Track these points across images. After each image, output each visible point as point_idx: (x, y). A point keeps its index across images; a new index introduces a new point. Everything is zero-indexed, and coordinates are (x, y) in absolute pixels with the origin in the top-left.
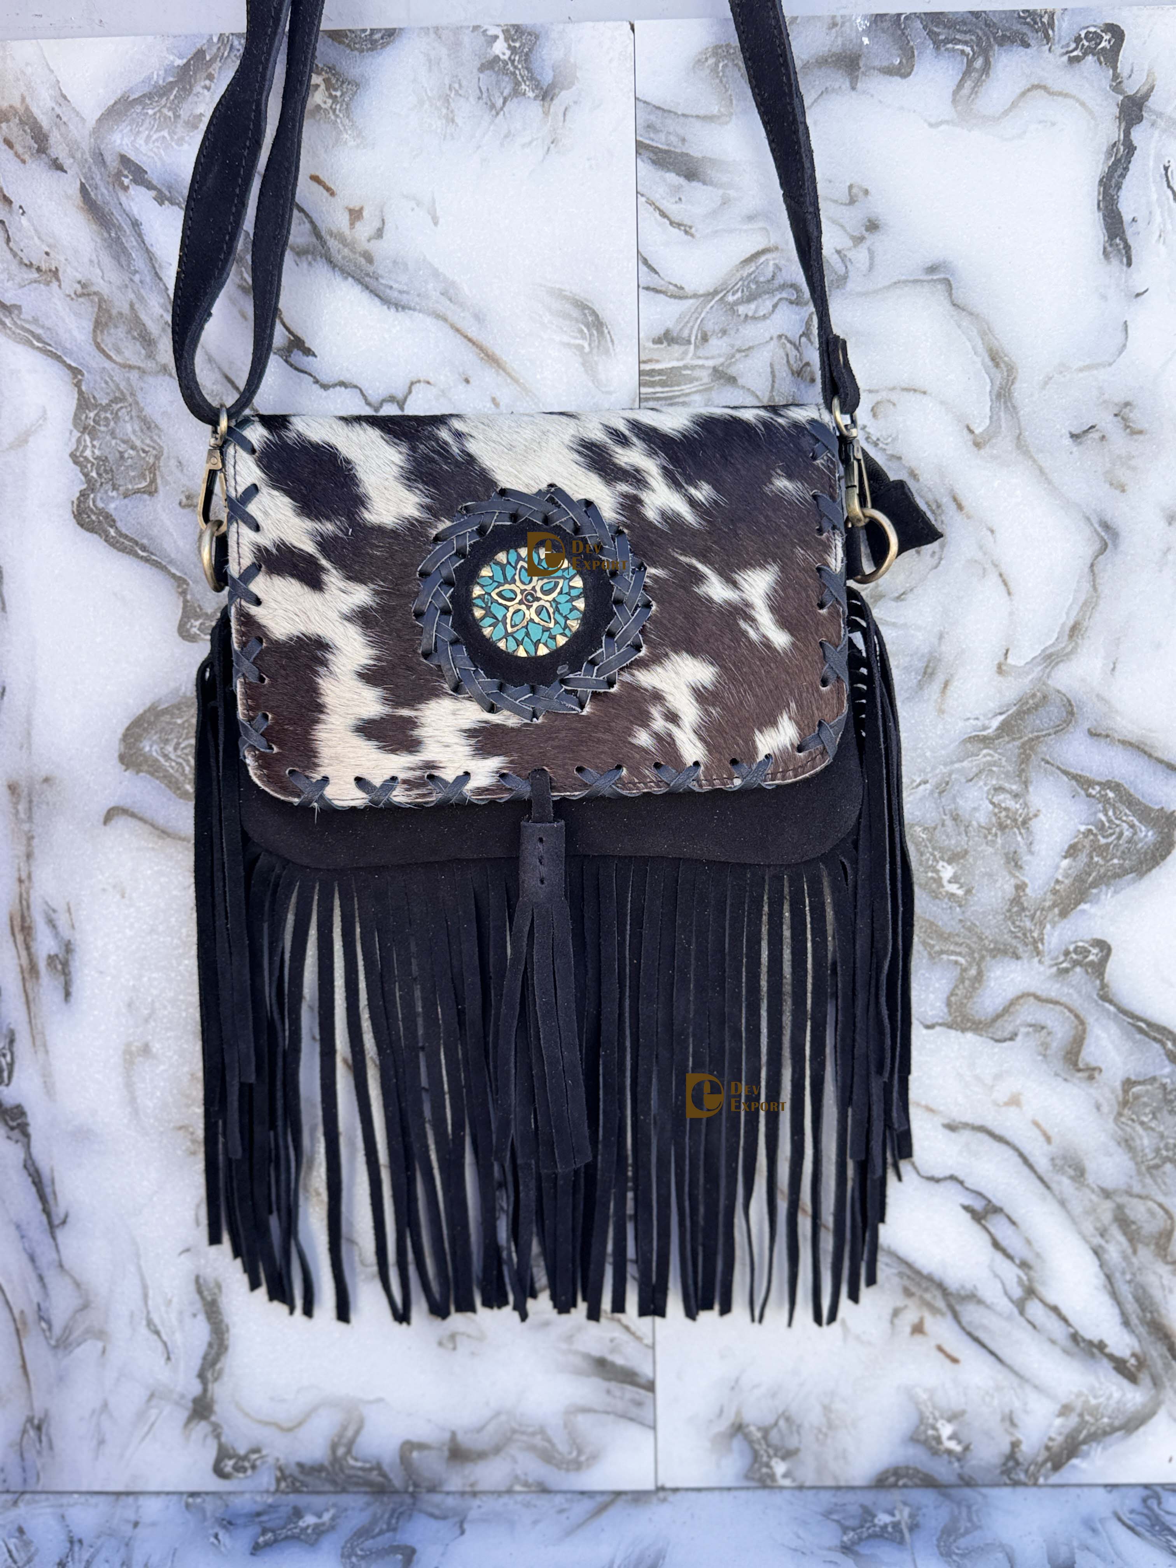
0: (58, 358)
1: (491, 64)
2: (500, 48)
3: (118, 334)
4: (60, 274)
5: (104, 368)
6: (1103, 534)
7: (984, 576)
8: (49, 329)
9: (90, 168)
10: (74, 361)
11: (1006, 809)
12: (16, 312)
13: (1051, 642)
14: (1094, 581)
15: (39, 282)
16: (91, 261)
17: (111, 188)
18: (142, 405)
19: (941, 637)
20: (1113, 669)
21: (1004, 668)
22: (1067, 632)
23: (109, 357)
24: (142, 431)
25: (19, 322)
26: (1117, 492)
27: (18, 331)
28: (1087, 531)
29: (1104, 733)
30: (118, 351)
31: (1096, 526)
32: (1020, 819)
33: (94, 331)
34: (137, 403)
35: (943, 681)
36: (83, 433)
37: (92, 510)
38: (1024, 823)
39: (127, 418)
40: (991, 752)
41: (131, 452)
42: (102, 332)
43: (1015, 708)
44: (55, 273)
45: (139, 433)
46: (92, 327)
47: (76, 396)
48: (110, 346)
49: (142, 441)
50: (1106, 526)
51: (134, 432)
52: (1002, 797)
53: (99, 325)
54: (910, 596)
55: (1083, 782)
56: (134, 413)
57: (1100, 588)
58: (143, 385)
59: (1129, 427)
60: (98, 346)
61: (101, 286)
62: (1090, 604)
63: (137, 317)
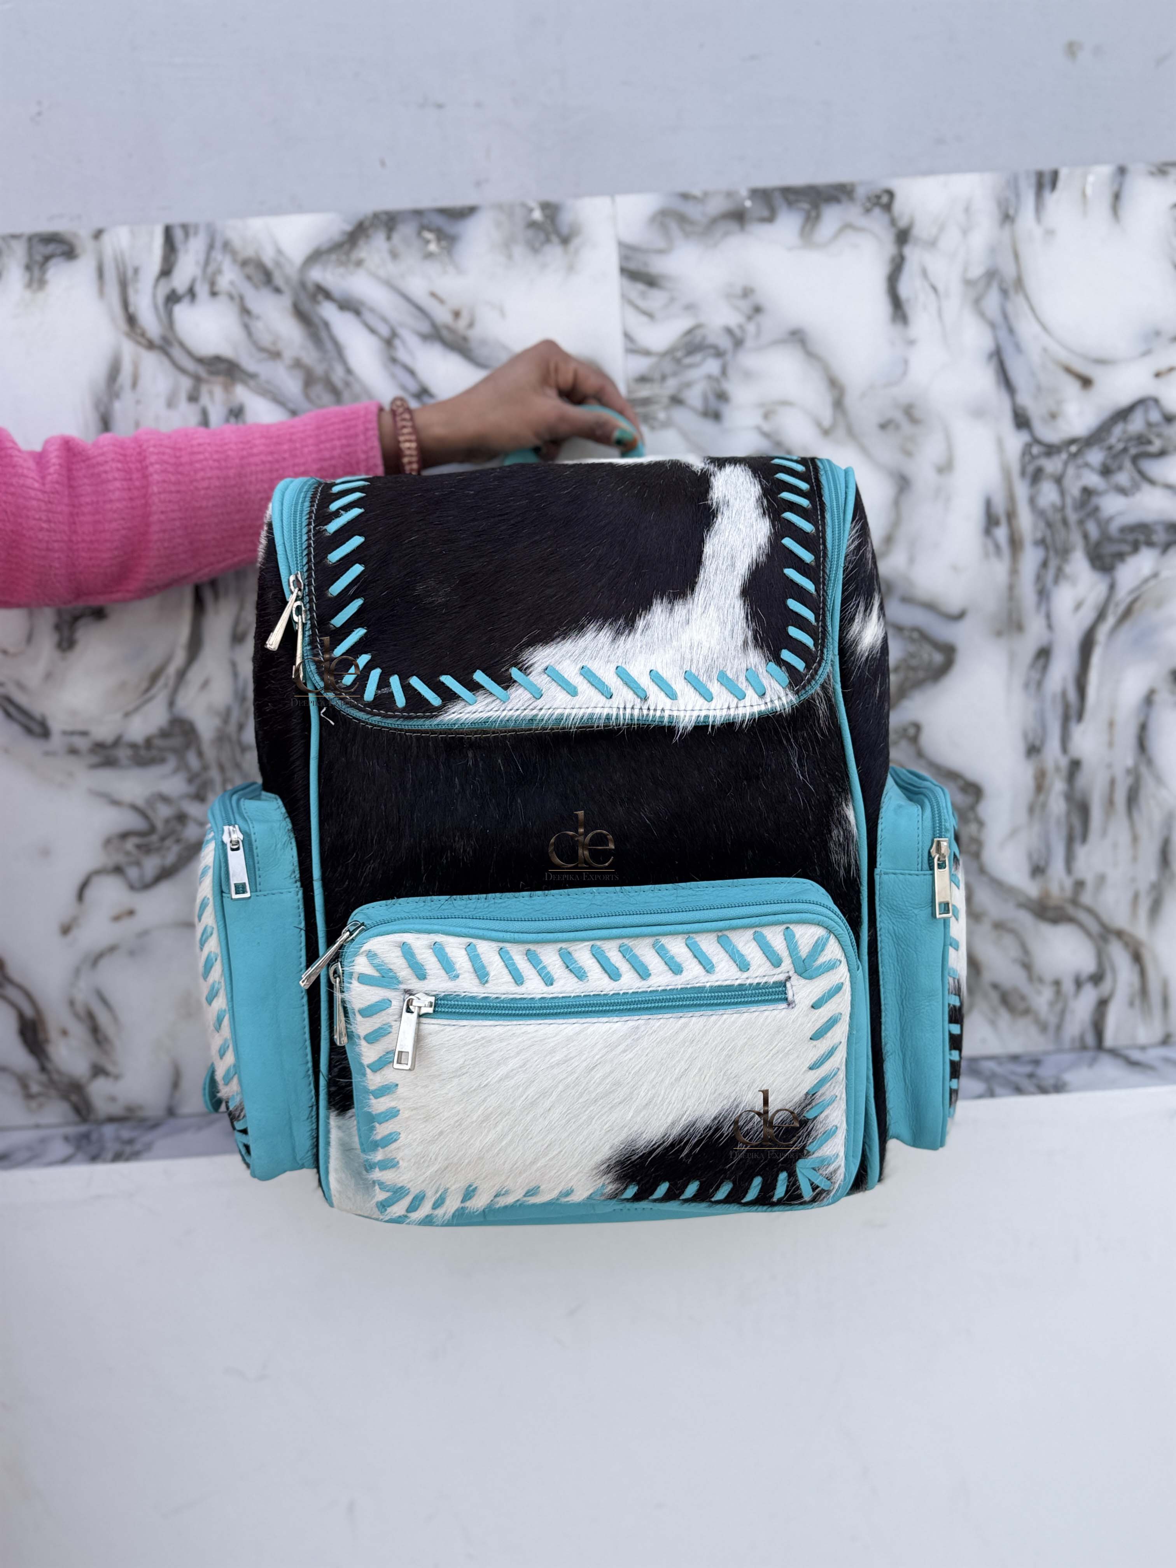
1: (532, 225)
2: (537, 215)
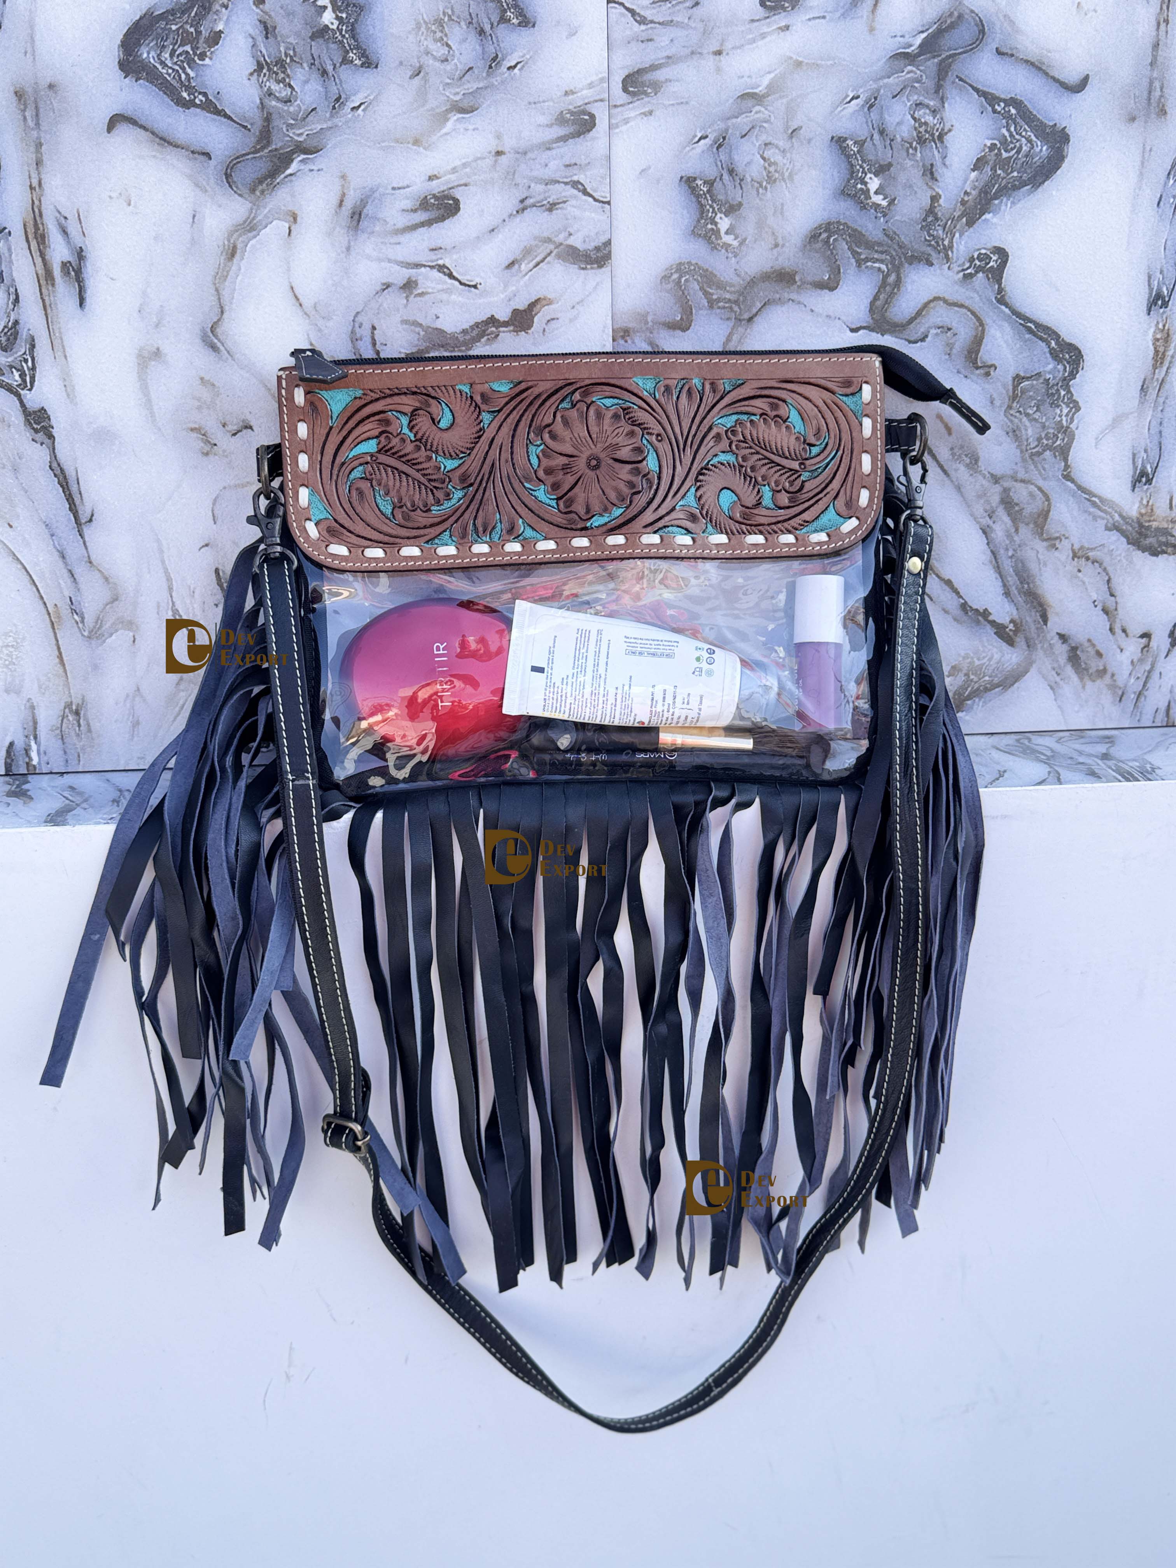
0: (1079, 487)
3: (1031, 508)
4: (1071, 555)
5: (1045, 479)
6: (216, 341)
7: (315, 304)
8: (1086, 512)
9: (1039, 636)
10: (1068, 486)
11: (278, 82)
12: (1109, 525)
13: (251, 243)
14: (219, 299)
15: (1088, 549)
16: (1045, 564)
17: (1024, 621)
18: (1018, 451)
19: (348, 249)
20: (194, 216)
21: (292, 219)
22: (238, 251)
23: (1040, 489)
24: (1020, 430)
25: (1108, 517)
26: (207, 378)
27: (1110, 510)
28: (229, 344)
29: (196, 155)
30: (1031, 495)
31: (222, 348)
32: (264, 71)
33: (1048, 511)
34: (1022, 452)
35: (343, 208)
36: (1068, 427)
37: (1068, 363)
38: (260, 67)
39: (1031, 440)
40: (296, 138)
41: (1031, 412)
42: (1043, 510)
43: (278, 181)
44: (1075, 556)
45: (1022, 428)
46: (1051, 513)
47: (1069, 458)
48: (1038, 498)
49: (1021, 420)
50: (214, 348)
51: (1026, 430)
52: (284, 94)
53: (1045, 514)
54: (379, 288)
55: (211, 108)
56: (1025, 443)
57: (213, 292)
58: (1015, 467)
59: (204, 435)
60: (1048, 499)
61: (1040, 546)
62: (220, 278)
63: (1014, 520)
